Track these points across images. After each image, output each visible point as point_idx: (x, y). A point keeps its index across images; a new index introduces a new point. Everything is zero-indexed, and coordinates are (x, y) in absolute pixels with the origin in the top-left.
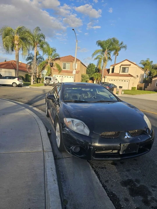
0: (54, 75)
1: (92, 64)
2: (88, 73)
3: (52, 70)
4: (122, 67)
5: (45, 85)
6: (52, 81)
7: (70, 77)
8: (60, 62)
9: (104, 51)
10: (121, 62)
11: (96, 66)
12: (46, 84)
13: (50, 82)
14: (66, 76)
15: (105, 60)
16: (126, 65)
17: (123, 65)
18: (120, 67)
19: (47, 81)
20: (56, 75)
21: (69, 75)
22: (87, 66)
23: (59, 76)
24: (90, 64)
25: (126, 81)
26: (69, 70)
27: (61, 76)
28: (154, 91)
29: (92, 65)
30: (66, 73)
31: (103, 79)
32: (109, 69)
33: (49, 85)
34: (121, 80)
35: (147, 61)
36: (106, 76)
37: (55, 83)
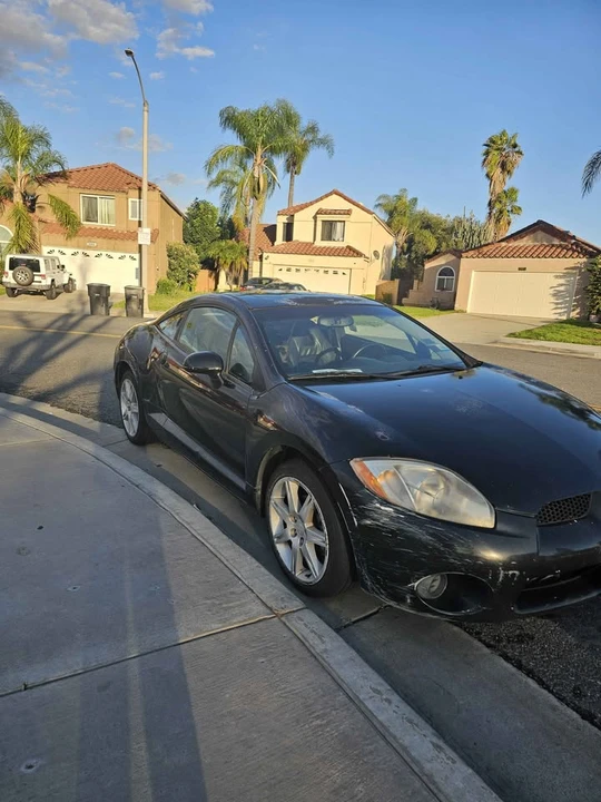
0: (45, 250)
1: (205, 203)
2: (189, 237)
3: (36, 224)
4: (321, 218)
5: (12, 292)
6: (43, 276)
7: (120, 255)
8: (72, 190)
9: (250, 151)
10: (317, 201)
11: (219, 214)
12: (13, 289)
13: (36, 279)
14: (104, 253)
15: (256, 190)
16: (334, 212)
17: (325, 213)
18: (315, 218)
19: (21, 277)
20: (56, 249)
21: (114, 250)
22: (184, 211)
23: (69, 251)
24: (197, 205)
25: (340, 272)
26: (111, 226)
27: (80, 251)
28: (433, 306)
29: (202, 206)
30: (100, 240)
31: (255, 265)
32: (275, 226)
33: (28, 293)
34: (322, 270)
35: (399, 198)
36: (265, 255)
37: (57, 284)
